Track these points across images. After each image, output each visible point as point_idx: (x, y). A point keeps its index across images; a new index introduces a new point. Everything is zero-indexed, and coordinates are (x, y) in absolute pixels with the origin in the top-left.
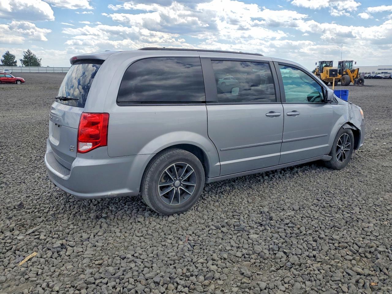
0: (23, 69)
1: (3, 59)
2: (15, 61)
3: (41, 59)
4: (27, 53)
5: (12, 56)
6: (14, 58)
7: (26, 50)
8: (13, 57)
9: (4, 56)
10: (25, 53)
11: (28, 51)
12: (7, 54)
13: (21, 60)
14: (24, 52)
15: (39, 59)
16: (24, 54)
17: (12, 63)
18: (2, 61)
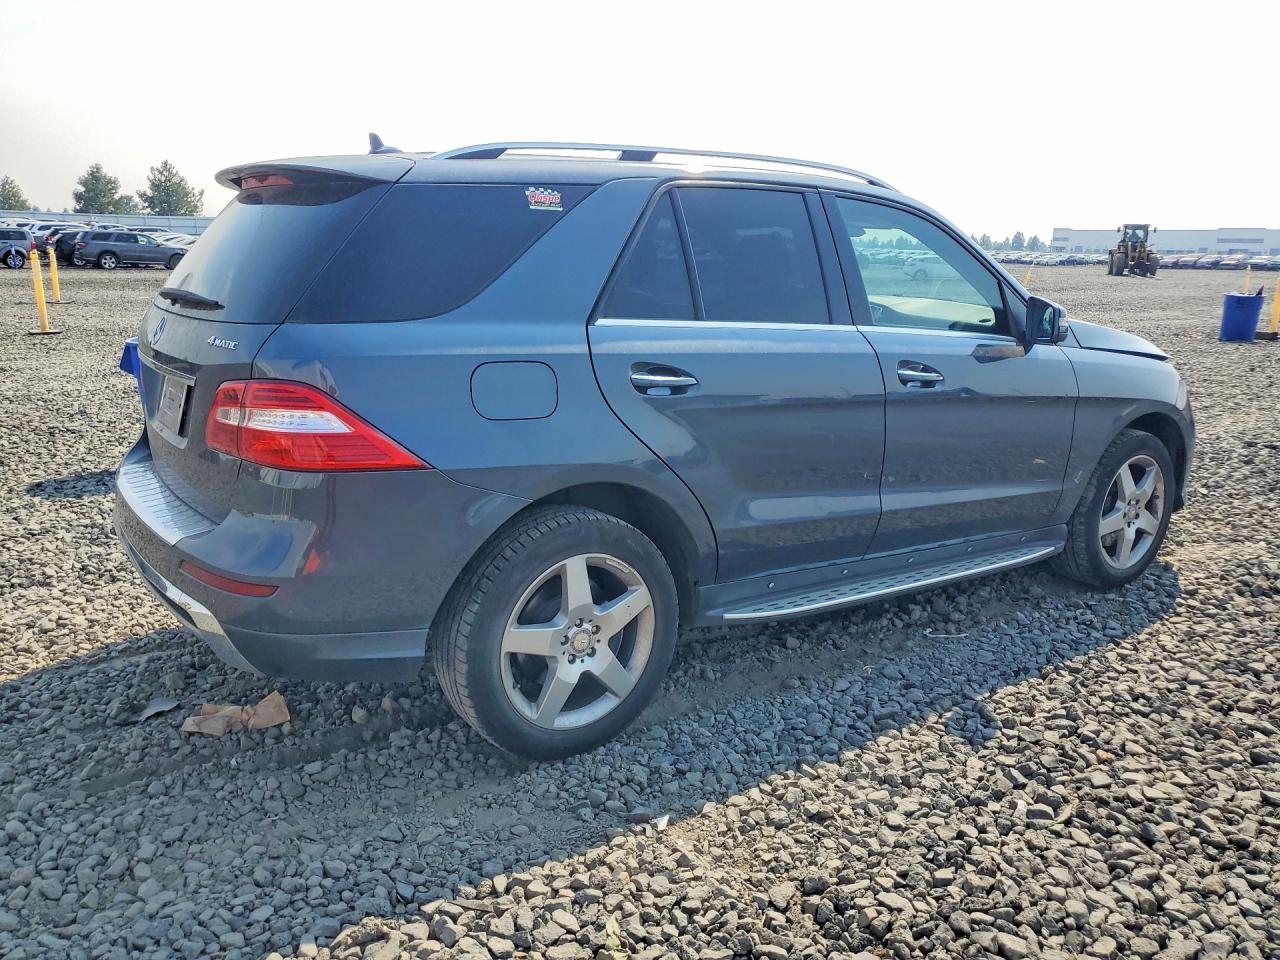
1: (83, 189)
2: (117, 197)
3: (201, 193)
4: (161, 173)
5: (110, 182)
6: (113, 188)
7: (159, 165)
8: (112, 185)
9: (84, 183)
10: (157, 173)
11: (166, 163)
12: (92, 174)
13: (142, 196)
14: (152, 169)
15: (196, 192)
16: (151, 177)
17: (109, 204)
18: (78, 197)
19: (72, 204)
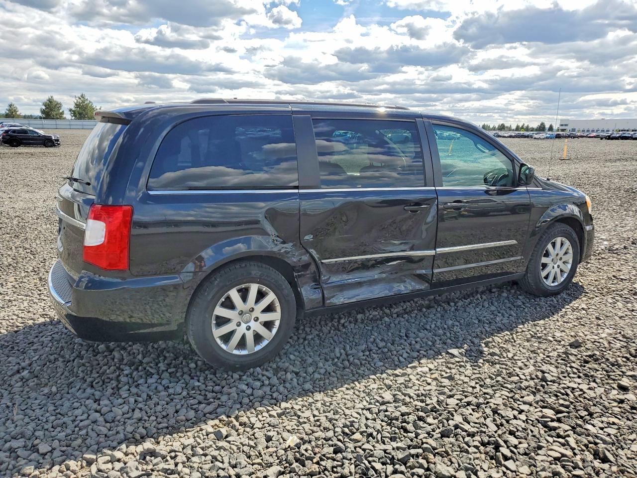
0: (72, 123)
1: (44, 107)
2: (61, 111)
4: (80, 98)
5: (58, 104)
6: (60, 107)
7: (79, 95)
8: (58, 105)
9: (45, 104)
10: (78, 99)
11: (82, 96)
12: (49, 100)
13: (71, 110)
14: (76, 98)
16: (76, 101)
17: (57, 114)
18: (43, 112)
19: (40, 114)
